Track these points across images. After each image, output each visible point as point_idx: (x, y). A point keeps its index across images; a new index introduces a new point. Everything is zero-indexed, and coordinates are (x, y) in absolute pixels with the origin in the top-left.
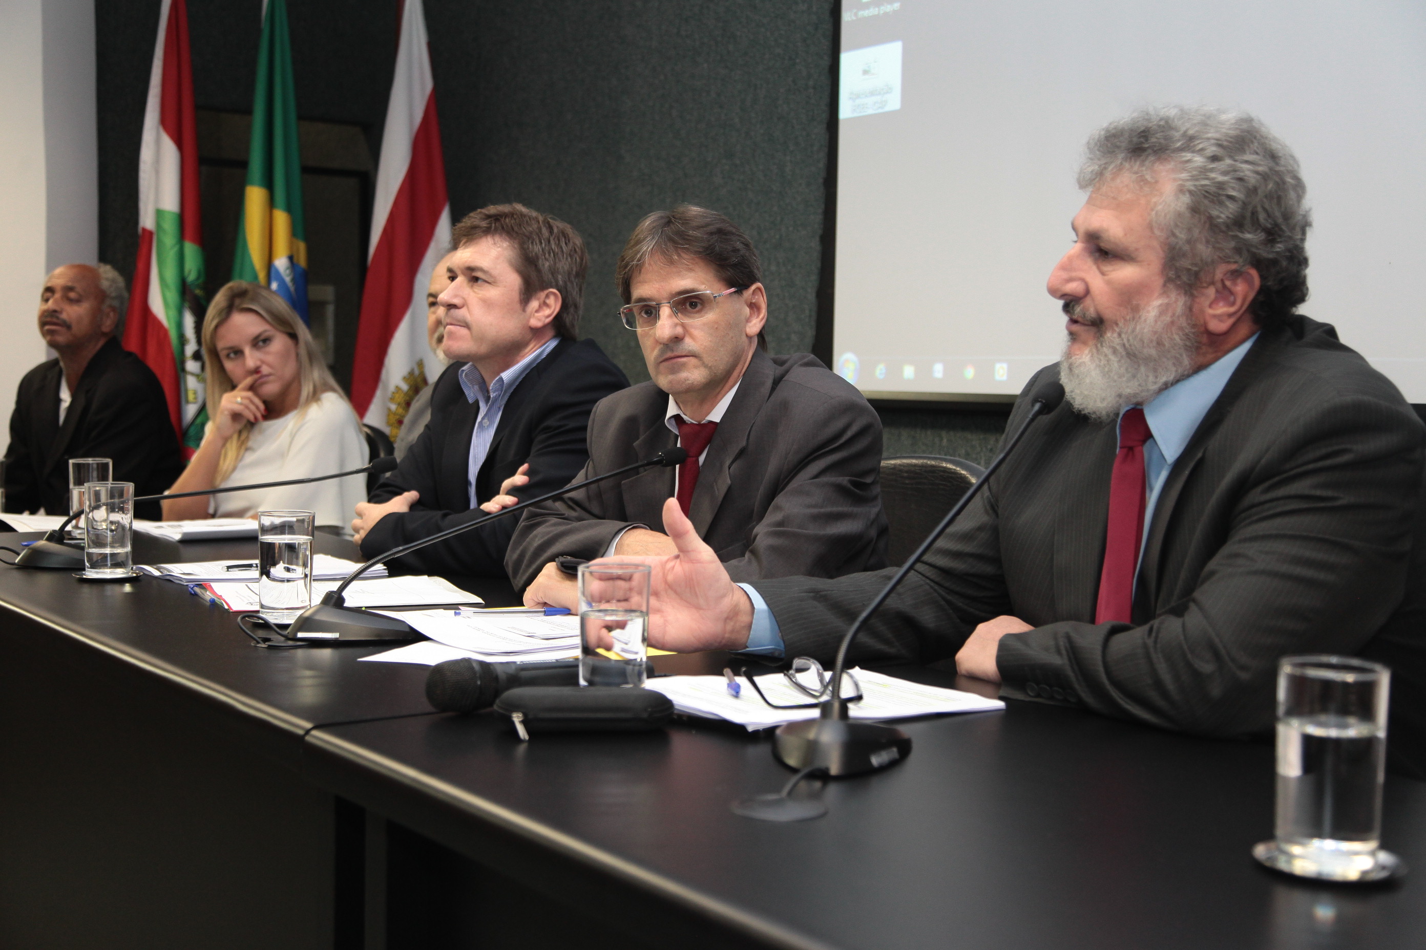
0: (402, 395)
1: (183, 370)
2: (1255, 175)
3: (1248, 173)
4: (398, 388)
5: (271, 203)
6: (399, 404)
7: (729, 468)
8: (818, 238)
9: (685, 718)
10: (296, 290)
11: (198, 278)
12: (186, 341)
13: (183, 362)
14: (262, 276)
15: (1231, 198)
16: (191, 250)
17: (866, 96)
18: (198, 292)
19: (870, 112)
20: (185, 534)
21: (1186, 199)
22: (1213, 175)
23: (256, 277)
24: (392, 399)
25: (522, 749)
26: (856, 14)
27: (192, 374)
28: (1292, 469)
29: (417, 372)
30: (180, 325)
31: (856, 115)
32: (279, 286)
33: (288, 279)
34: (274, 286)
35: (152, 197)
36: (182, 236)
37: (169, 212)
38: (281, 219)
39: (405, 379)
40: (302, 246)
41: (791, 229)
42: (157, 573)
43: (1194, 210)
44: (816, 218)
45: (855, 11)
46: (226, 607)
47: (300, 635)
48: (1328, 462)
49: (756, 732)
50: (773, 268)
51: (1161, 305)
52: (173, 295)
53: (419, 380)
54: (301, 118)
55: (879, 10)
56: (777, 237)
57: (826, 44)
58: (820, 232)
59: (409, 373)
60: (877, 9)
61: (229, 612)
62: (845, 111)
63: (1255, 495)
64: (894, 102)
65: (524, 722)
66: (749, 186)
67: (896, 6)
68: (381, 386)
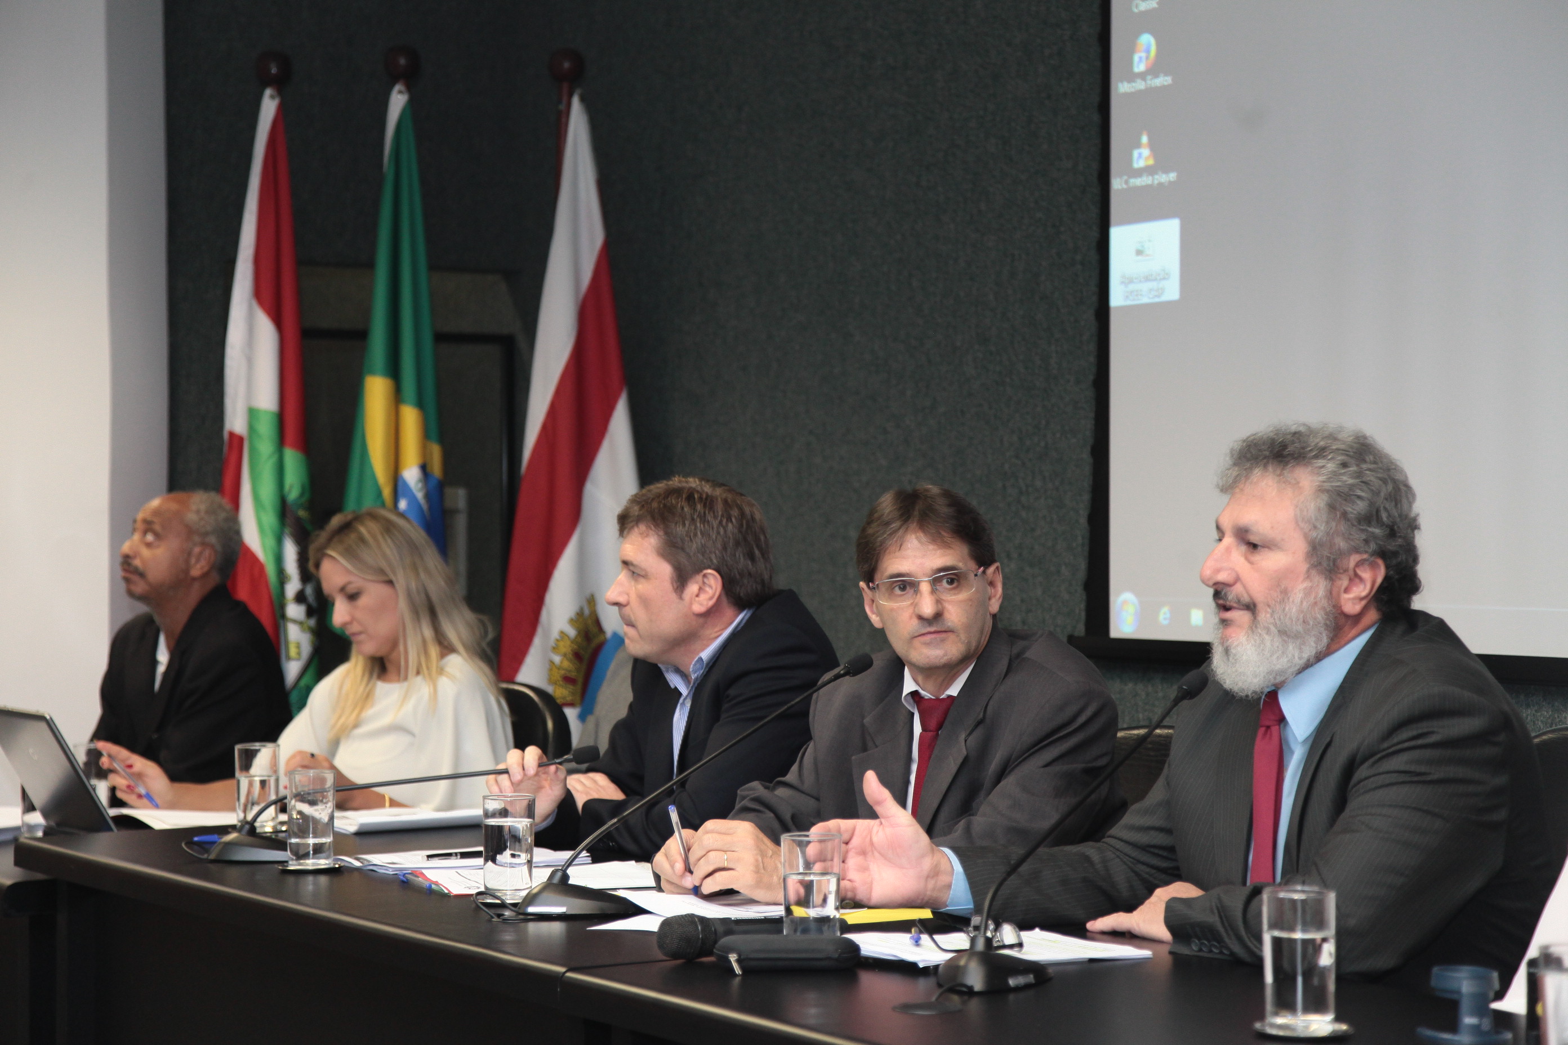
0: (568, 643)
1: (283, 616)
2: (1378, 481)
3: (1372, 478)
4: (562, 633)
5: (397, 397)
6: (565, 655)
7: (966, 741)
8: (1089, 448)
9: (871, 961)
10: (430, 508)
11: (302, 495)
12: (287, 577)
13: (282, 607)
14: (387, 492)
15: (1359, 497)
16: (293, 460)
17: (1140, 281)
18: (302, 513)
19: (1145, 300)
20: (362, 825)
21: (1325, 497)
22: (1345, 478)
23: (379, 493)
24: (555, 649)
25: (737, 980)
26: (1126, 182)
27: (295, 621)
28: (1389, 748)
29: (587, 612)
30: (279, 559)
31: (1129, 303)
32: (409, 504)
33: (420, 495)
34: (403, 505)
35: (242, 390)
36: (282, 441)
37: (266, 412)
38: (410, 417)
39: (572, 621)
40: (436, 451)
41: (1058, 435)
42: (357, 864)
43: (1332, 507)
44: (1087, 425)
45: (1125, 177)
46: (446, 891)
47: (531, 910)
48: (1420, 742)
49: (926, 969)
50: (1038, 483)
51: (1305, 588)
52: (270, 519)
53: (590, 622)
54: (433, 267)
55: (1153, 180)
56: (1043, 444)
57: (1094, 211)
58: (1091, 441)
59: (578, 614)
60: (1150, 178)
61: (450, 896)
62: (1117, 297)
63: (1362, 772)
64: (1172, 292)
65: (738, 961)
66: (1008, 380)
67: (1172, 176)
68: (540, 631)
